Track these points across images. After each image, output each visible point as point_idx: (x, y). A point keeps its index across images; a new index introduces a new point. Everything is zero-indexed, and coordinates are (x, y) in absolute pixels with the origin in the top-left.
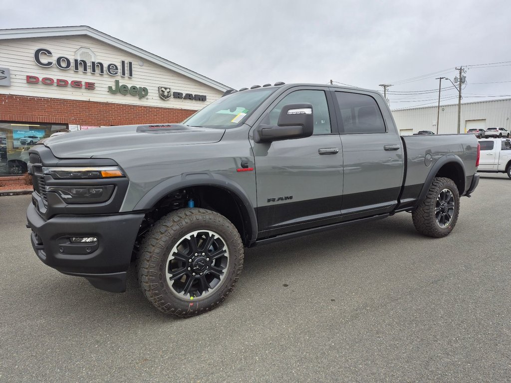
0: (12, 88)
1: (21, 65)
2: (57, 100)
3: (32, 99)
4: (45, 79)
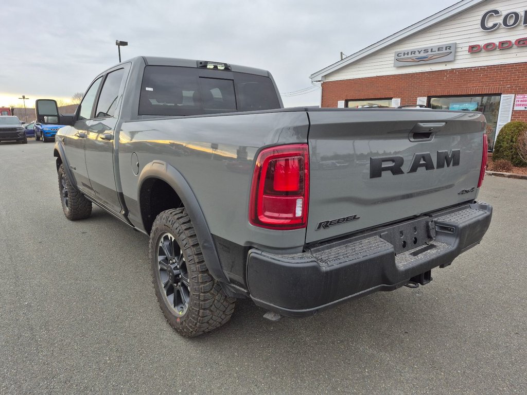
0: (457, 62)
1: (468, 36)
2: (494, 67)
3: (469, 70)
4: (487, 46)
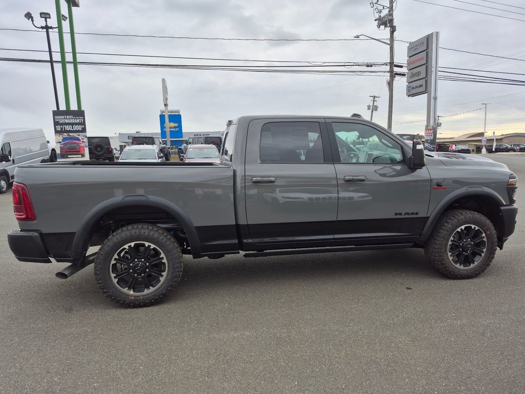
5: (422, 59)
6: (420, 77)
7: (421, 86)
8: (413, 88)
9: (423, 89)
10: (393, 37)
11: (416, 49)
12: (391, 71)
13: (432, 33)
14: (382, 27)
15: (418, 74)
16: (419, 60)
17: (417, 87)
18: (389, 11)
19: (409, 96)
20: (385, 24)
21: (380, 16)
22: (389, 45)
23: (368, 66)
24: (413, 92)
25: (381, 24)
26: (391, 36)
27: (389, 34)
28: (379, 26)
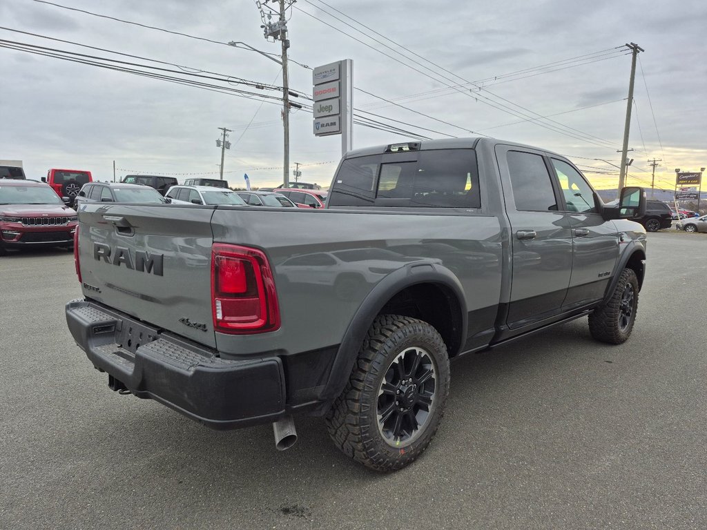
5: (334, 90)
6: (331, 113)
7: (334, 124)
8: (323, 125)
9: (336, 128)
10: (286, 55)
11: (324, 76)
12: (285, 99)
13: (346, 60)
14: (271, 38)
15: (329, 108)
16: (329, 91)
17: (327, 125)
18: (280, 19)
19: (317, 135)
20: (275, 35)
21: (270, 23)
22: (281, 63)
23: (258, 87)
24: (322, 130)
25: (270, 34)
26: (283, 53)
27: (281, 50)
28: (266, 36)
